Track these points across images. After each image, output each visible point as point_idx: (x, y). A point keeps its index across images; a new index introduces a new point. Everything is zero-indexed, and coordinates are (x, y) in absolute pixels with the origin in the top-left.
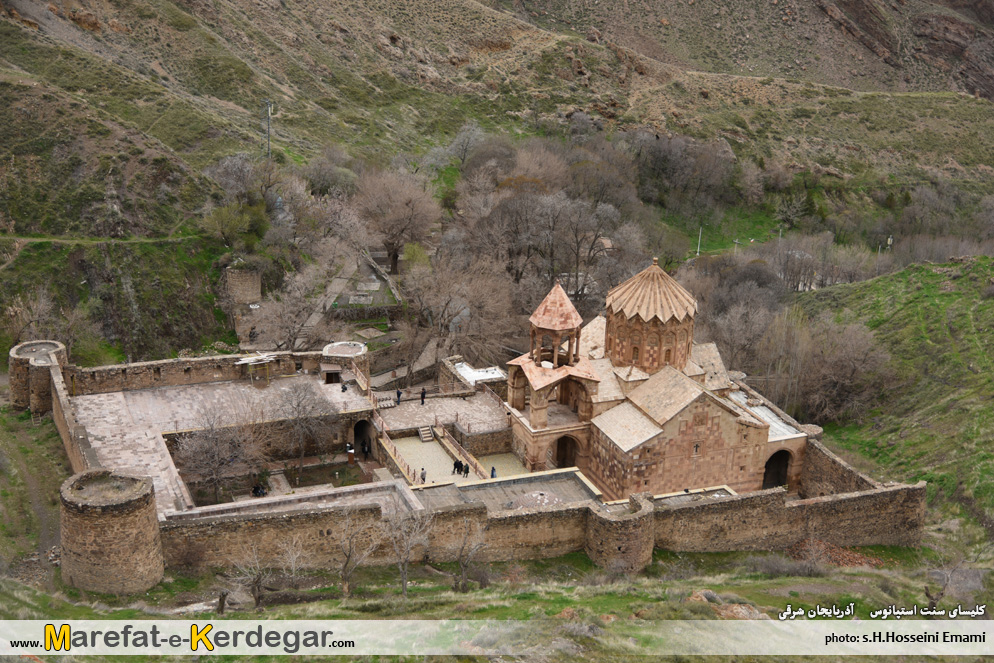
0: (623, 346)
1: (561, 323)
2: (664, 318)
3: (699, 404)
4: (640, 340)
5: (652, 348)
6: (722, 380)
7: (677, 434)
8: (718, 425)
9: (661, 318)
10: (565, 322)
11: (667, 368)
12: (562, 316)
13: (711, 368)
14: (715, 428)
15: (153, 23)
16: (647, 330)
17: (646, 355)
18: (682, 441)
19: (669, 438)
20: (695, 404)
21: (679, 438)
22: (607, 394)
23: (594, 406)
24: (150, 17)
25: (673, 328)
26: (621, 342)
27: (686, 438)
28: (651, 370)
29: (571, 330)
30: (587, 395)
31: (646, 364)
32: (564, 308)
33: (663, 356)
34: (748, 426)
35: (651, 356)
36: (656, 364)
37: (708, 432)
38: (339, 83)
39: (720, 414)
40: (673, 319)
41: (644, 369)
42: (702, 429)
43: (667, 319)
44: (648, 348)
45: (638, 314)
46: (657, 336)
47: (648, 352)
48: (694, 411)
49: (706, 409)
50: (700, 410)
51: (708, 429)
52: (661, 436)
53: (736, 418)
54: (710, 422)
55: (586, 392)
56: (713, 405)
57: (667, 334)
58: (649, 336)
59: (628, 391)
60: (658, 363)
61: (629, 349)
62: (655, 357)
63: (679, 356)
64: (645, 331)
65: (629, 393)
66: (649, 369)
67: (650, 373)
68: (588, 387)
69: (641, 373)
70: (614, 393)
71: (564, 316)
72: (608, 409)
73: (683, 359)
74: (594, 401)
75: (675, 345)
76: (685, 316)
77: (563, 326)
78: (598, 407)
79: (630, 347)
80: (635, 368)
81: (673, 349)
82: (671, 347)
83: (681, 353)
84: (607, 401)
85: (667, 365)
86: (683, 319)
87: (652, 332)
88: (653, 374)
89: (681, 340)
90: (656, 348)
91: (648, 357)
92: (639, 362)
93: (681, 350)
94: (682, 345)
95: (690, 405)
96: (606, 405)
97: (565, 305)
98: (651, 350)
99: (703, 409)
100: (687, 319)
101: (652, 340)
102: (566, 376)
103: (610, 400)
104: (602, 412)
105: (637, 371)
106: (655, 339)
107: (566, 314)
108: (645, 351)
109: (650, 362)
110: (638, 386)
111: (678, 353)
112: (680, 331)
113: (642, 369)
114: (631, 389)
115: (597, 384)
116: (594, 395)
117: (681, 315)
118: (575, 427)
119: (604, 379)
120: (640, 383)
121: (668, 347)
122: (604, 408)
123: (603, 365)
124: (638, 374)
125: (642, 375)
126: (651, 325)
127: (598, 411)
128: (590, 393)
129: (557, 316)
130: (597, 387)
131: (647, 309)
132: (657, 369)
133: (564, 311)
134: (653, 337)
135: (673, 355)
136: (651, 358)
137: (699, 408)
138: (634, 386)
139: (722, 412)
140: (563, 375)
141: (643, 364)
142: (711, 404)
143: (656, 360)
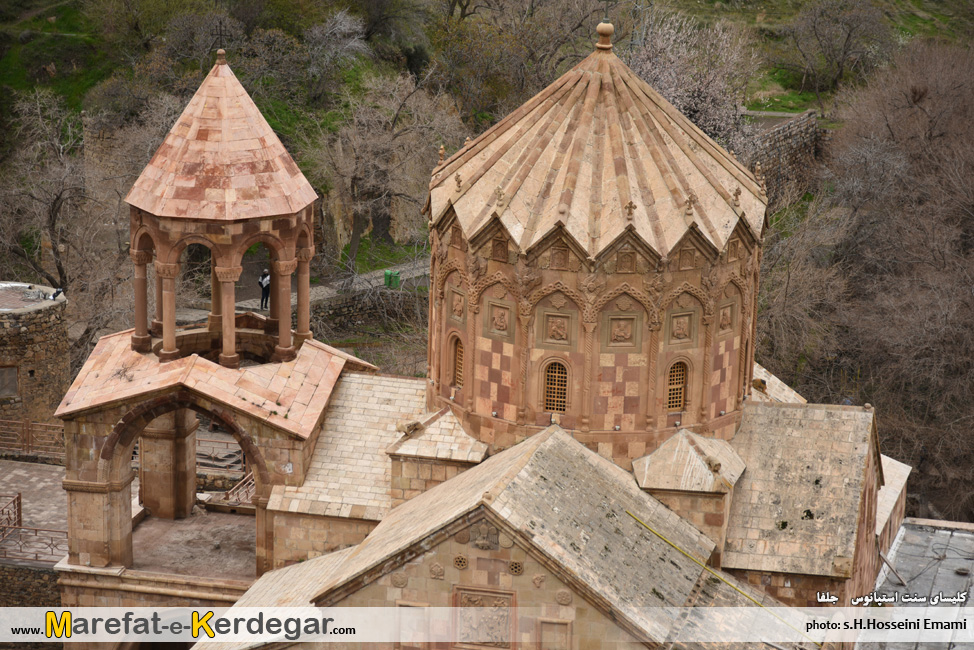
1: (179, 194)
4: (464, 312)
5: (497, 347)
6: (822, 543)
9: (516, 231)
10: (195, 194)
11: (550, 429)
12: (190, 170)
16: (479, 272)
17: (481, 373)
23: (279, 522)
25: (568, 281)
29: (214, 225)
30: (263, 478)
31: (483, 408)
33: (536, 383)
35: (495, 376)
36: (510, 412)
41: (474, 424)
44: (485, 344)
46: (509, 302)
47: (486, 359)
48: (453, 576)
49: (505, 580)
50: (478, 577)
55: (261, 466)
57: (545, 299)
58: (487, 298)
59: (399, 493)
60: (518, 410)
61: (443, 343)
62: (508, 385)
63: (610, 401)
64: (471, 275)
65: (407, 500)
66: (489, 425)
67: (490, 445)
68: (262, 451)
69: (464, 434)
70: (363, 495)
71: (198, 173)
72: (332, 550)
73: (632, 417)
74: (277, 508)
75: (581, 351)
76: (620, 239)
77: (181, 207)
78: (293, 529)
79: (444, 336)
80: (450, 413)
81: (573, 363)
82: (567, 354)
83: (618, 391)
84: (319, 513)
85: (551, 423)
86: (605, 250)
87: (493, 284)
88: (500, 450)
89: (616, 340)
90: (508, 349)
91: (486, 379)
92: (463, 400)
93: (619, 379)
94: (621, 360)
95: (433, 547)
96: (324, 532)
97: (217, 136)
98: (494, 354)
99: (492, 579)
100: (639, 257)
101: (497, 312)
102: (171, 388)
103: (335, 514)
104: (310, 554)
105: (451, 427)
106: (507, 313)
107: (208, 167)
108: (478, 357)
109: (492, 399)
110: (440, 482)
111: (606, 388)
112: (599, 296)
113: (468, 424)
114: (410, 489)
115: (296, 447)
116: (287, 483)
117: (603, 230)
118: (217, 589)
119: (360, 444)
120: (449, 475)
121: (552, 353)
122: (311, 538)
123: (392, 397)
124: (447, 438)
125: (462, 446)
126: (488, 254)
127: (292, 545)
128: (272, 476)
129: (176, 170)
130: (298, 456)
131: (491, 192)
132: (511, 429)
133: (205, 155)
134: (499, 301)
135: (577, 387)
136: (494, 387)
137: (472, 567)
138: (426, 481)
139: (580, 612)
140: (163, 382)
141: (471, 404)
142: (525, 565)
143: (513, 398)
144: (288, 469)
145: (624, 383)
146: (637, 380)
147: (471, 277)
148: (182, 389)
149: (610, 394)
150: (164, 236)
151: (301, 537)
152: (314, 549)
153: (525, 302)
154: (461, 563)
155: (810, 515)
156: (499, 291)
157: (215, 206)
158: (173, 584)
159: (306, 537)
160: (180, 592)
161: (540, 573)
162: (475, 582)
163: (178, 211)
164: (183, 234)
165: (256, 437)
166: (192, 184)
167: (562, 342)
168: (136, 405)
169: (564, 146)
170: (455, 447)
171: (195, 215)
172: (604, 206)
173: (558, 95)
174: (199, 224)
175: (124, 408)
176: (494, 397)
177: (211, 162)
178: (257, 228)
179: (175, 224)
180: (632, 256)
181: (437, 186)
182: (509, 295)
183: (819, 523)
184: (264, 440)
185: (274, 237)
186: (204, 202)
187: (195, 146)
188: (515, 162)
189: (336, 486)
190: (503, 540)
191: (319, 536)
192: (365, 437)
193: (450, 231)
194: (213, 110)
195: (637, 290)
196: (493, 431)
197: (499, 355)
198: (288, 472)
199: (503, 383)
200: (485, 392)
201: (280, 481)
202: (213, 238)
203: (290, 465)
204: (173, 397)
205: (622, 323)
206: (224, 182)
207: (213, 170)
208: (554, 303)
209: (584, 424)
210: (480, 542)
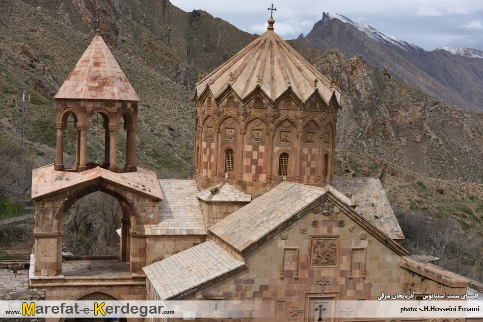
0: (211, 150)
1: (91, 89)
2: (273, 91)
3: (320, 218)
4: (235, 136)
5: (256, 148)
6: (387, 227)
7: (276, 275)
8: (362, 267)
9: (268, 92)
10: (99, 88)
11: (283, 183)
12: (94, 79)
13: (370, 209)
14: (357, 274)
15: (13, 96)
16: (246, 115)
17: (247, 162)
18: (289, 294)
19: (259, 282)
20: (312, 217)
21: (282, 285)
22: (177, 225)
24: (12, 93)
26: (209, 146)
27: (295, 287)
28: (253, 188)
29: (110, 103)
30: (138, 222)
31: (247, 178)
32: (101, 69)
33: (276, 162)
34: (424, 278)
35: (254, 162)
36: (263, 178)
37: (343, 281)
38: (159, 156)
39: (364, 244)
40: (289, 94)
41: (243, 186)
42: (328, 272)
43: (278, 94)
44: (249, 148)
45: (229, 88)
46: (263, 126)
47: (249, 155)
48: (311, 231)
49: (336, 230)
50: (323, 231)
51: (342, 274)
52: (243, 276)
53: (399, 259)
54: (344, 258)
55: (137, 216)
56: (350, 224)
57: (280, 124)
58: (250, 127)
59: (212, 220)
60: (267, 176)
61: (219, 153)
62: (261, 165)
63: (306, 169)
64: (241, 117)
65: (215, 223)
66: (251, 185)
67: (252, 195)
68: (139, 209)
69: (238, 191)
70: (189, 225)
71: (98, 80)
72: (177, 252)
73: (313, 177)
74: (151, 234)
75: (296, 147)
76: (312, 96)
77: (93, 95)
78: (157, 244)
79: (220, 150)
80: (227, 184)
81: (292, 153)
82: (290, 148)
83: (309, 165)
84: (172, 234)
85: (282, 181)
86: (308, 99)
87: (254, 119)
88: (258, 196)
89: (308, 142)
90: (262, 149)
91: (249, 164)
92: (234, 176)
93: (309, 160)
94: (310, 151)
95: (302, 217)
96: (173, 244)
97: (104, 65)
98: (254, 152)
99: (329, 230)
100: (317, 104)
101: (255, 132)
102: (94, 180)
103: (180, 234)
104: (166, 255)
105: (231, 189)
106: (260, 132)
107: (103, 77)
108: (245, 154)
109: (252, 173)
110: (231, 213)
111: (305, 163)
112: (304, 121)
113: (239, 187)
114: (217, 218)
115: (156, 205)
116: (150, 223)
117: (304, 92)
118: (115, 280)
119: (176, 205)
120: (235, 209)
121: (283, 148)
122: (166, 248)
123: (181, 187)
124: (231, 193)
125: (240, 196)
126: (252, 106)
127: (156, 252)
128: (143, 220)
129: (87, 79)
130: (156, 209)
131: (246, 81)
132: (264, 185)
133: (100, 72)
134: (257, 127)
135: (294, 163)
136: (254, 167)
137: (320, 225)
138: (224, 213)
139: (370, 242)
140: (89, 178)
141: (241, 177)
142: (345, 222)
143: (264, 170)
144: (152, 216)
145: (311, 161)
146: (315, 160)
147: (242, 118)
148: (101, 180)
149: (306, 166)
150: (84, 110)
151: (161, 248)
152: (168, 253)
153: (272, 125)
154: (315, 224)
155: (377, 217)
156: (258, 121)
157: (110, 94)
158: (92, 280)
159: (164, 247)
160: (96, 284)
161: (353, 224)
162: (321, 233)
163: (92, 96)
164: (94, 108)
165: (136, 202)
166: (96, 85)
167: (287, 143)
168: (75, 190)
169: (272, 63)
170: (237, 196)
171: (101, 98)
172: (300, 83)
173: (259, 45)
174: (102, 103)
175: (68, 192)
176: (254, 172)
177: (104, 75)
178: (126, 106)
179: (90, 103)
180: (315, 104)
181: (212, 84)
182: (263, 123)
183: (382, 220)
184: (140, 203)
185: (131, 111)
186: (104, 92)
187: (95, 69)
188: (251, 69)
189: (175, 223)
190: (336, 209)
191: (170, 246)
192: (177, 203)
193: (226, 100)
194: (99, 54)
195: (317, 119)
196: (254, 187)
197: (257, 152)
198: (152, 217)
199: (259, 165)
200: (248, 170)
201: (147, 223)
202: (109, 109)
203: (153, 214)
204: (94, 185)
205: (310, 134)
206: (112, 84)
207: (106, 79)
208: (284, 125)
209: (297, 180)
210: (325, 211)
